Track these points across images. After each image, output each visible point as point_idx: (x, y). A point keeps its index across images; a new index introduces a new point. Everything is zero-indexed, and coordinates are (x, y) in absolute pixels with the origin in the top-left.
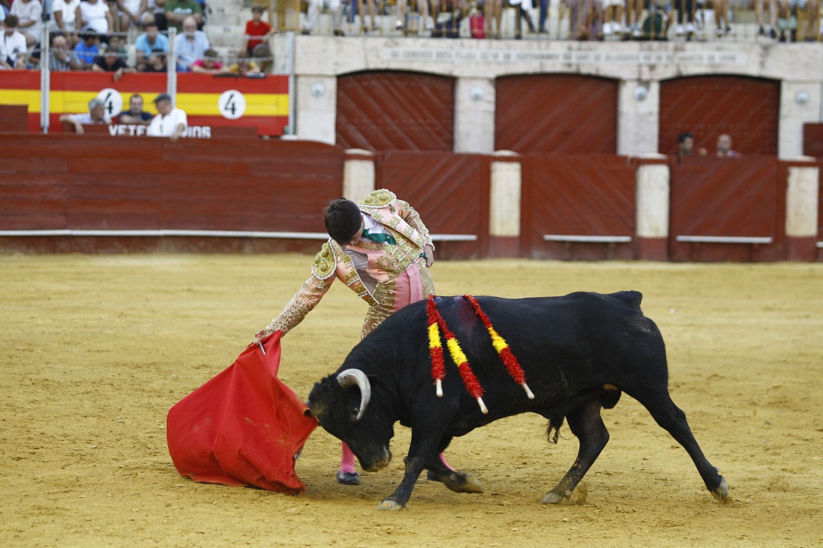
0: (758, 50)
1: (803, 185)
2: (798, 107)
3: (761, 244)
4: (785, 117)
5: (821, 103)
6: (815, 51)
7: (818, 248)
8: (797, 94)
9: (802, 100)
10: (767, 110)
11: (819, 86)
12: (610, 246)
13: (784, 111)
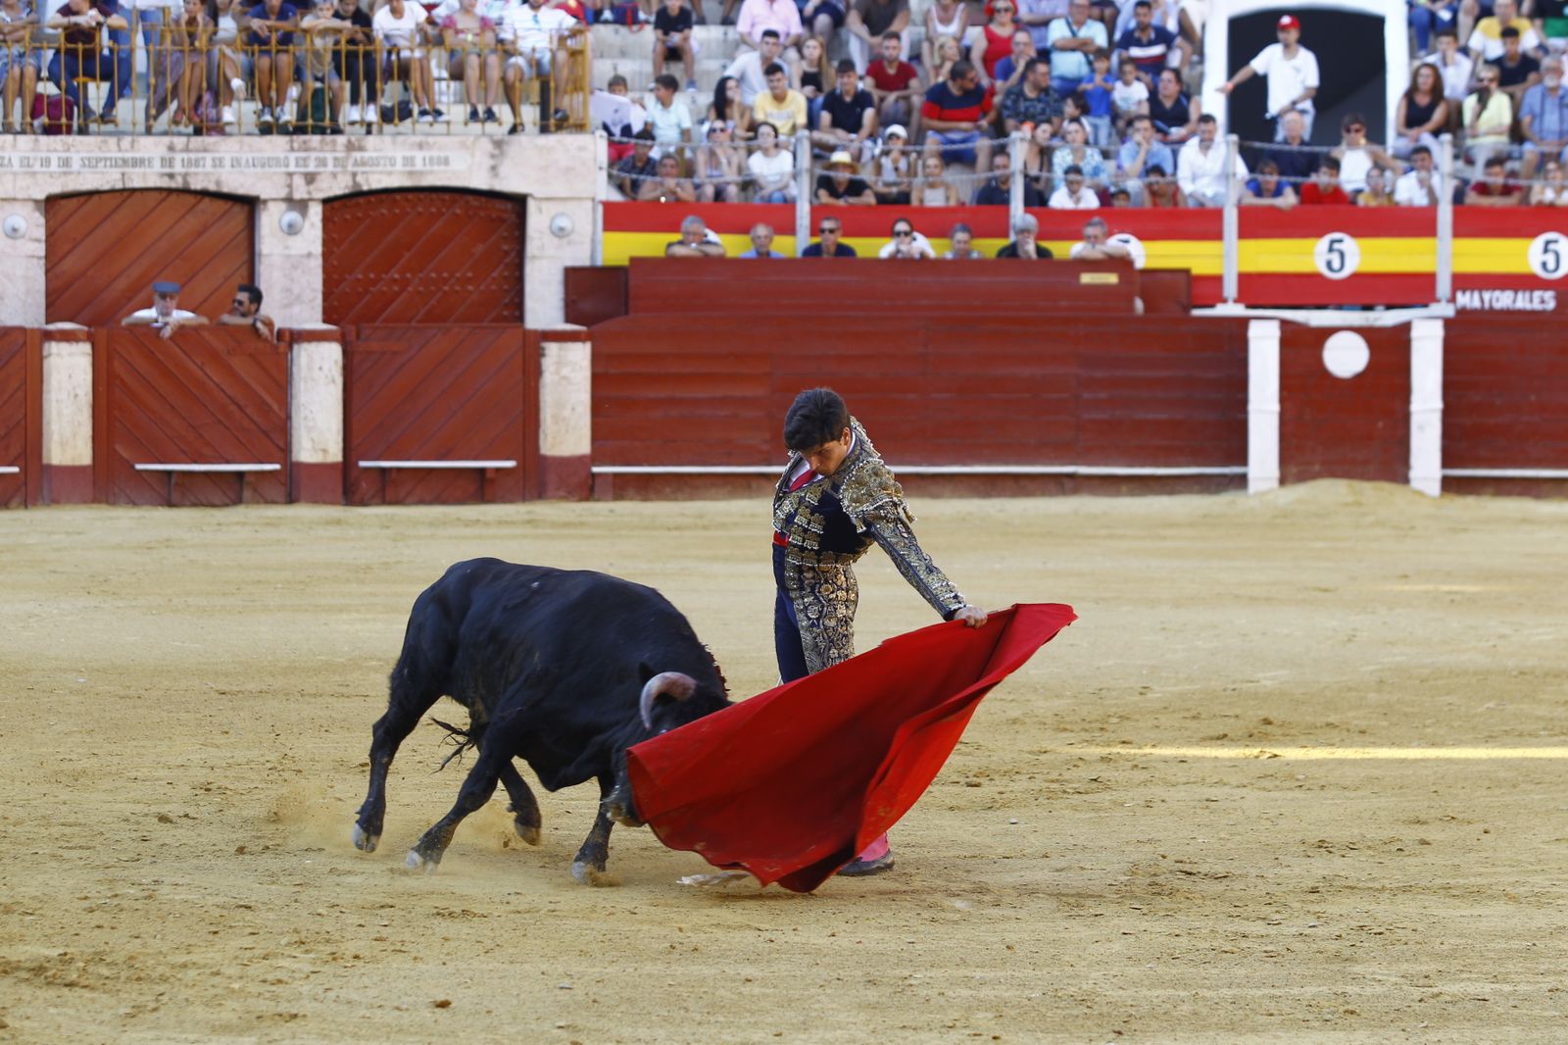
0: (486, 145)
1: (565, 371)
2: (556, 240)
3: (498, 470)
4: (534, 257)
5: (594, 233)
6: (581, 148)
7: (594, 475)
8: (553, 219)
9: (562, 229)
10: (505, 247)
11: (589, 204)
12: (247, 479)
13: (532, 247)
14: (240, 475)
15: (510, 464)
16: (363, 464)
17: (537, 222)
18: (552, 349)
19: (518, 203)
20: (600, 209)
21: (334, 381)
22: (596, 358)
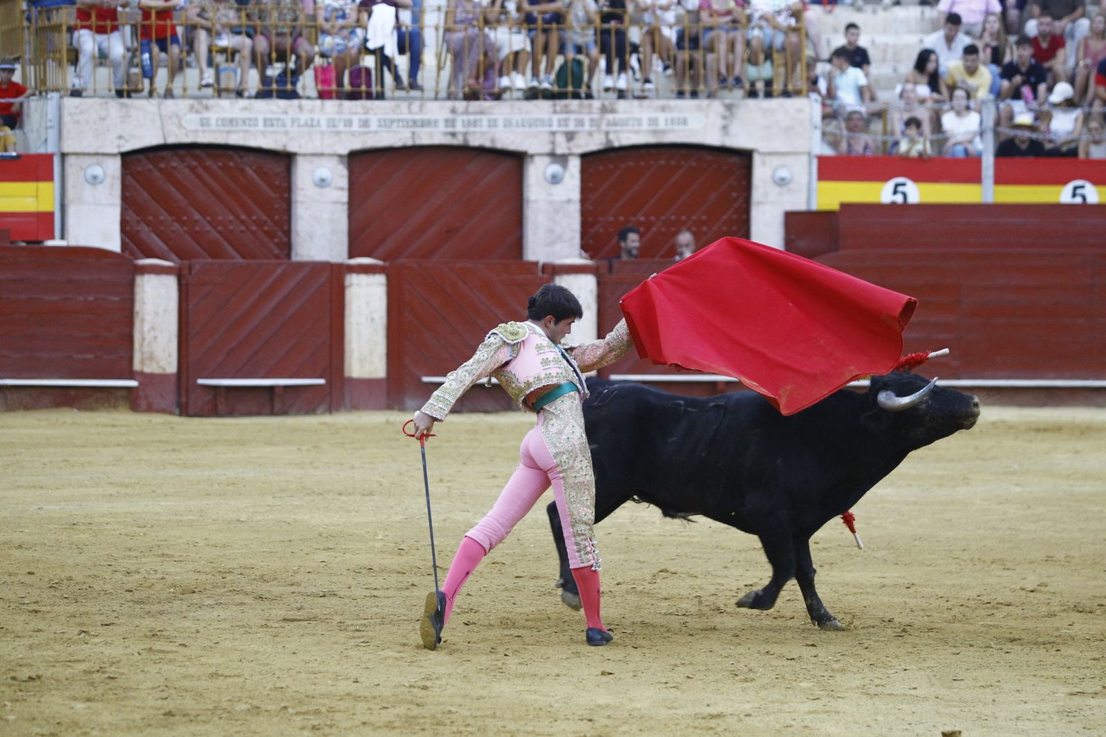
0: (718, 108)
2: (777, 189)
3: (729, 383)
4: (759, 203)
5: (810, 182)
6: (799, 111)
8: (775, 171)
9: (783, 179)
10: (734, 194)
11: (805, 158)
13: (757, 195)
16: (615, 377)
17: (761, 173)
19: (746, 156)
20: (815, 163)
21: (590, 307)
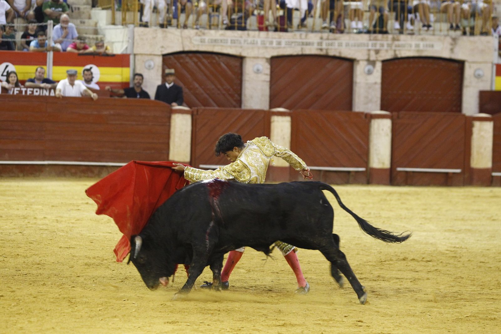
0: (449, 40)
1: (482, 133)
2: (476, 80)
3: (454, 173)
4: (467, 86)
5: (492, 77)
6: (488, 42)
7: (493, 177)
8: (475, 71)
9: (479, 75)
10: (455, 82)
11: (490, 65)
12: (351, 174)
13: (466, 82)
14: (349, 172)
15: (458, 171)
16: (399, 169)
17: (468, 72)
18: (477, 124)
19: (461, 64)
20: (495, 67)
21: (387, 135)
22: (495, 129)
